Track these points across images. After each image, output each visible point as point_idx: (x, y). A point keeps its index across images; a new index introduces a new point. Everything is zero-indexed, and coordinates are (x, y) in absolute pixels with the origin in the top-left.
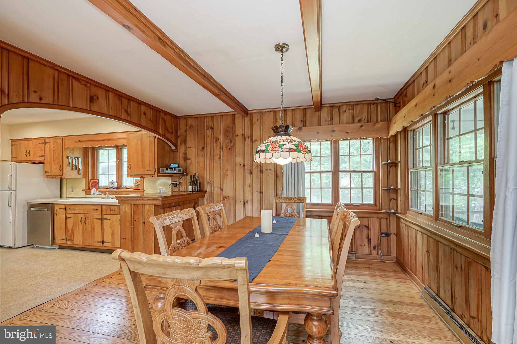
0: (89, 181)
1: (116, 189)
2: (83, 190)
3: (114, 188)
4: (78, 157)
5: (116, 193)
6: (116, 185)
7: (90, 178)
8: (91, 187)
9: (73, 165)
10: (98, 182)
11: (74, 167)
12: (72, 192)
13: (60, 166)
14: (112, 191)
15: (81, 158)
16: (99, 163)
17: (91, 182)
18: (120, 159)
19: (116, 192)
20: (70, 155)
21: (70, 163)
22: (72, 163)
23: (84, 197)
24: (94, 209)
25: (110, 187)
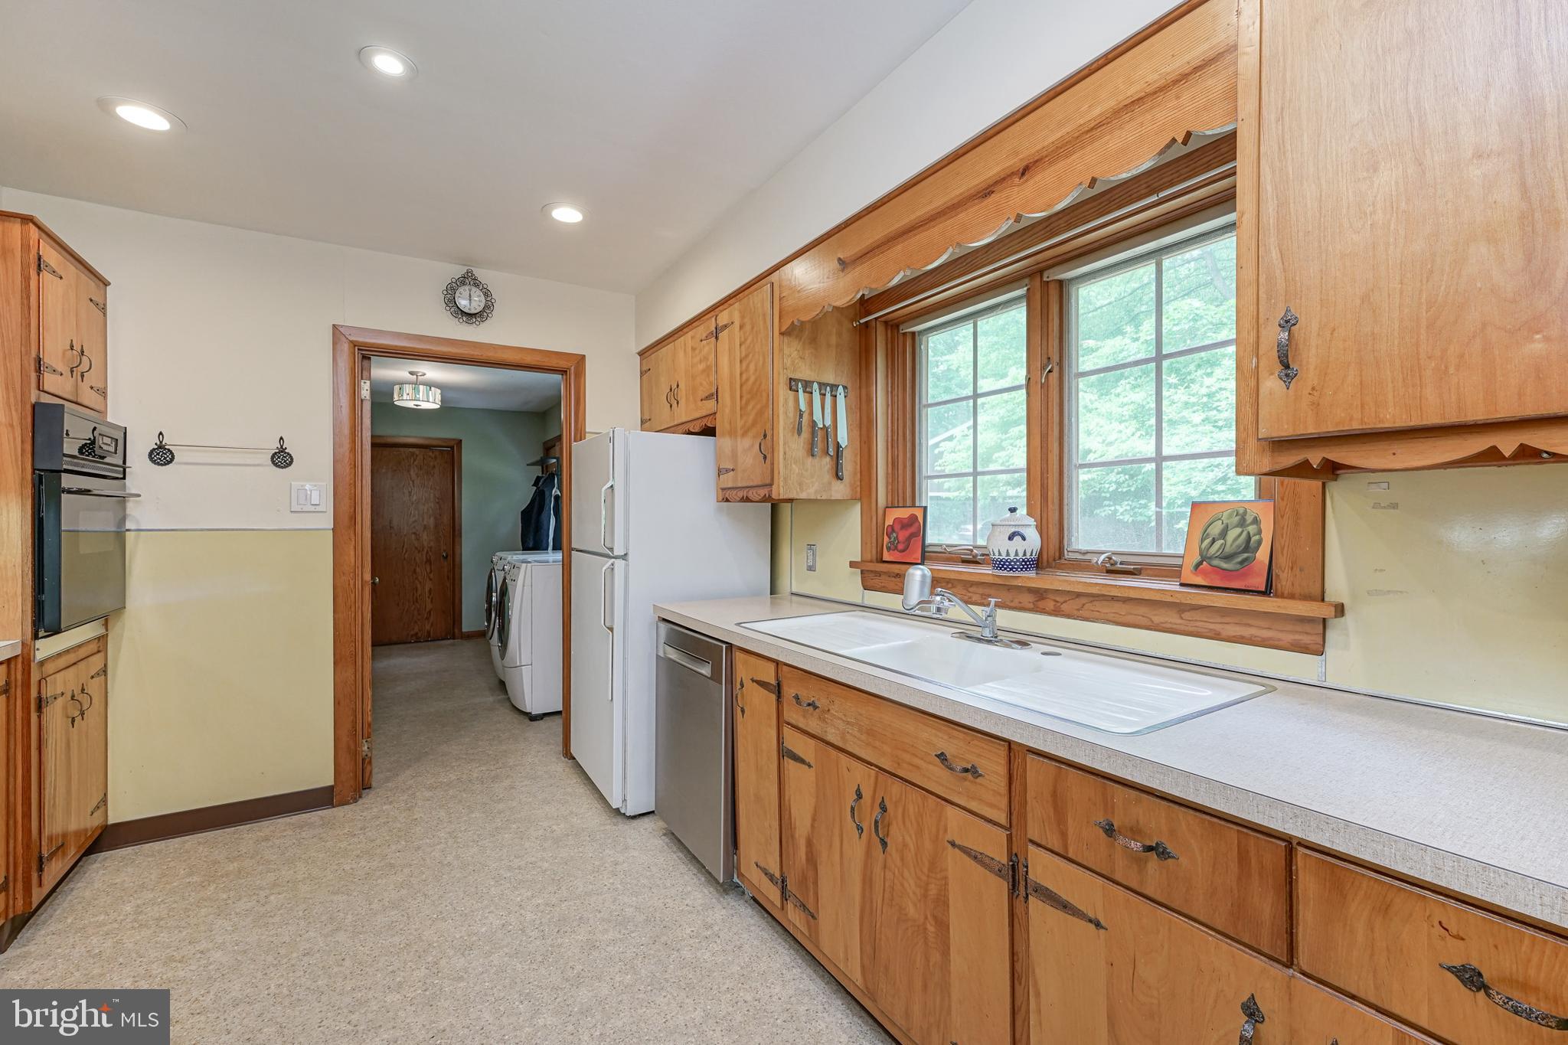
0: (880, 512)
1: (1032, 574)
2: (853, 564)
3: (1026, 564)
4: (832, 382)
5: (1041, 604)
6: (1033, 542)
7: (882, 501)
8: (889, 549)
9: (814, 424)
10: (921, 520)
11: (819, 439)
12: (811, 568)
13: (765, 436)
14: (1010, 588)
15: (845, 388)
16: (924, 412)
17: (889, 522)
18: (1055, 358)
19: (1040, 594)
20: (805, 373)
21: (801, 416)
22: (811, 414)
23: (858, 601)
24: (942, 757)
25: (1004, 556)
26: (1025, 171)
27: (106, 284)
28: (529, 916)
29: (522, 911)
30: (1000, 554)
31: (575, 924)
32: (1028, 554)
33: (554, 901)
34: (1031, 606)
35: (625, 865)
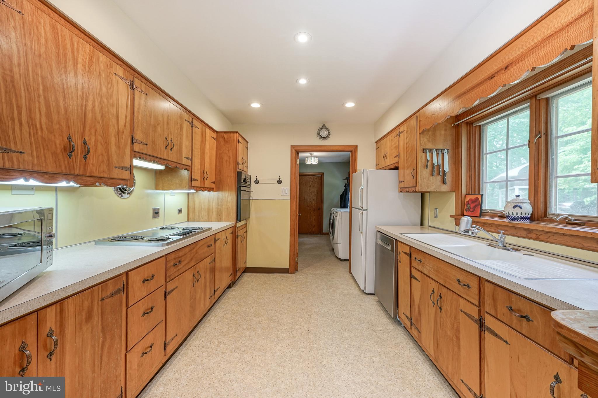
0: (463, 196)
1: (527, 223)
2: (451, 216)
3: (523, 218)
4: (442, 148)
5: (530, 235)
6: (528, 209)
7: (464, 191)
8: (466, 211)
9: (433, 164)
10: (480, 199)
11: (435, 169)
12: (436, 217)
13: (414, 169)
14: (516, 228)
15: (447, 150)
16: (484, 156)
17: (467, 200)
18: (543, 131)
19: (529, 231)
20: (429, 146)
21: (428, 162)
22: (432, 161)
23: (454, 230)
24: (459, 281)
25: (511, 215)
26: (506, 68)
27: (248, 142)
28: (334, 312)
29: (333, 310)
30: (509, 214)
31: (347, 317)
32: (527, 214)
33: (341, 310)
34: (525, 236)
35: (363, 306)
